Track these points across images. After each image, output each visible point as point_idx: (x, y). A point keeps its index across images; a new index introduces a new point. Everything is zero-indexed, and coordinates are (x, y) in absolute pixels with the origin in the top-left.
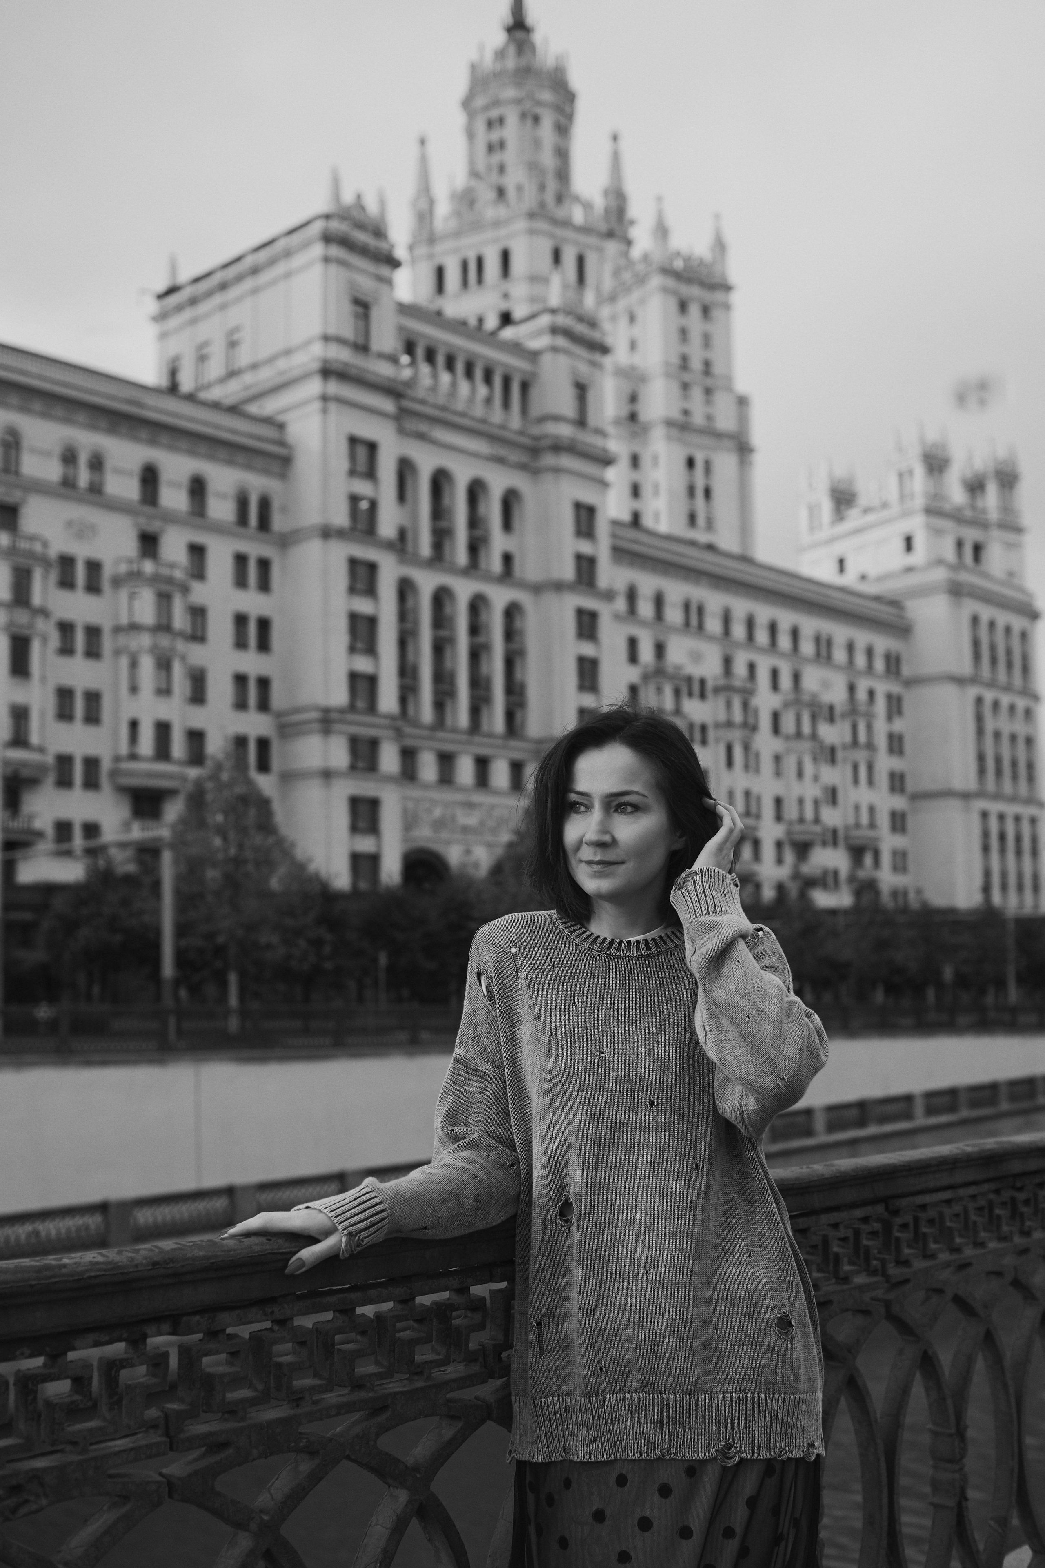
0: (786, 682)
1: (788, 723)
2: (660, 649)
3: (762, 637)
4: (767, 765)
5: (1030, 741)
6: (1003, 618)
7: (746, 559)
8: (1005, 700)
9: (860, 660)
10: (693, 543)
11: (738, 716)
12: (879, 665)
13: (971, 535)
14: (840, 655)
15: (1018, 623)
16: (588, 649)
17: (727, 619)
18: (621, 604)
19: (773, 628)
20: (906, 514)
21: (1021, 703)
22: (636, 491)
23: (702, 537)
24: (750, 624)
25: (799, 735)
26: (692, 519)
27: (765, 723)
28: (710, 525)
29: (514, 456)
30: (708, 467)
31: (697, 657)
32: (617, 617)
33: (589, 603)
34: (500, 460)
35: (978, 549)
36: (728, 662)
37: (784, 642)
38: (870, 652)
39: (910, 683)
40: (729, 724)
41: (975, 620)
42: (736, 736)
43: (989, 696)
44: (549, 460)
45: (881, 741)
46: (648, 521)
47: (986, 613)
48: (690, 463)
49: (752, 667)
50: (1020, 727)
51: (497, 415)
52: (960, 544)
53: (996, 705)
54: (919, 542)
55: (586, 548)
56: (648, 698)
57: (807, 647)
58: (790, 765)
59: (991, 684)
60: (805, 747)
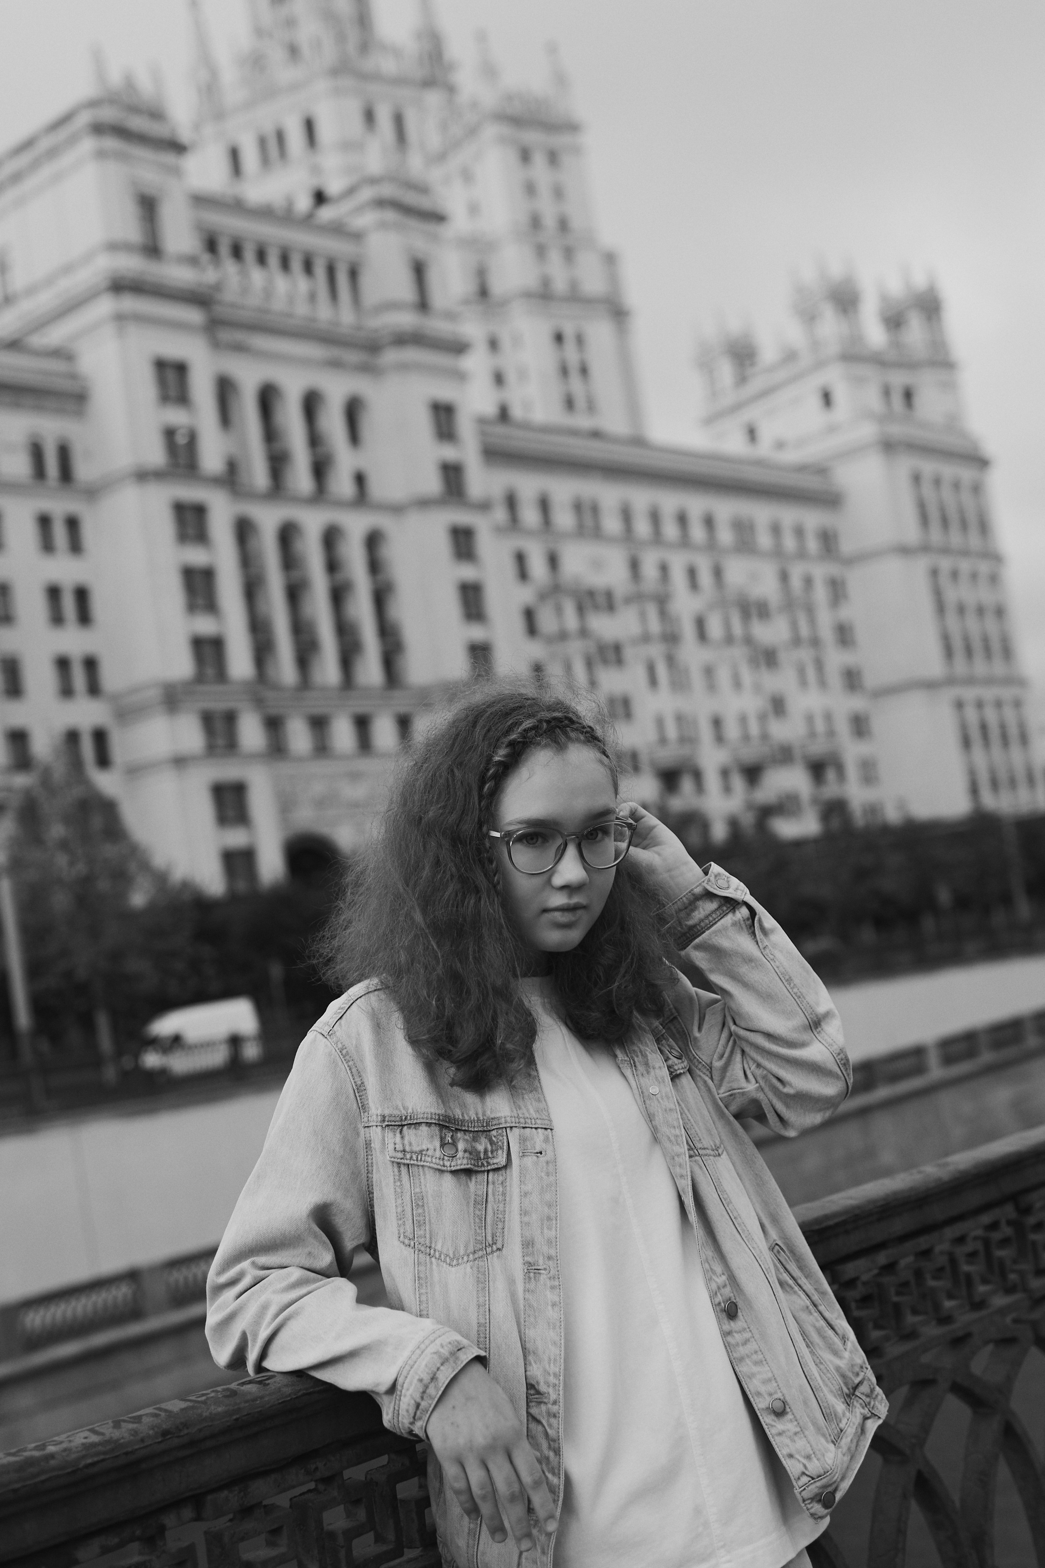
0: (705, 578)
1: (715, 628)
2: (553, 561)
3: (671, 530)
4: (697, 679)
5: (1000, 612)
6: (949, 471)
7: (639, 441)
8: (965, 566)
9: (789, 543)
10: (574, 432)
11: (655, 626)
12: (813, 545)
13: (898, 379)
14: (764, 540)
15: (966, 474)
16: (467, 572)
17: (627, 515)
18: (500, 514)
19: (682, 519)
20: (820, 365)
21: (984, 568)
22: (499, 379)
23: (583, 421)
24: (655, 517)
25: (729, 639)
26: (570, 403)
27: (688, 631)
28: (591, 407)
29: (352, 357)
30: (580, 340)
31: (597, 565)
32: (499, 530)
33: (462, 518)
34: (335, 364)
35: (908, 395)
36: (634, 566)
37: (698, 533)
38: (799, 532)
39: (849, 562)
40: (646, 638)
41: (917, 479)
42: (656, 651)
43: (945, 564)
44: (391, 356)
45: (827, 633)
46: (517, 412)
47: (928, 467)
48: (559, 338)
49: (664, 569)
50: (985, 595)
51: (324, 312)
52: (887, 392)
53: (955, 575)
54: (840, 395)
55: (449, 453)
56: (547, 621)
57: (725, 536)
58: (723, 676)
59: (946, 551)
60: (739, 653)
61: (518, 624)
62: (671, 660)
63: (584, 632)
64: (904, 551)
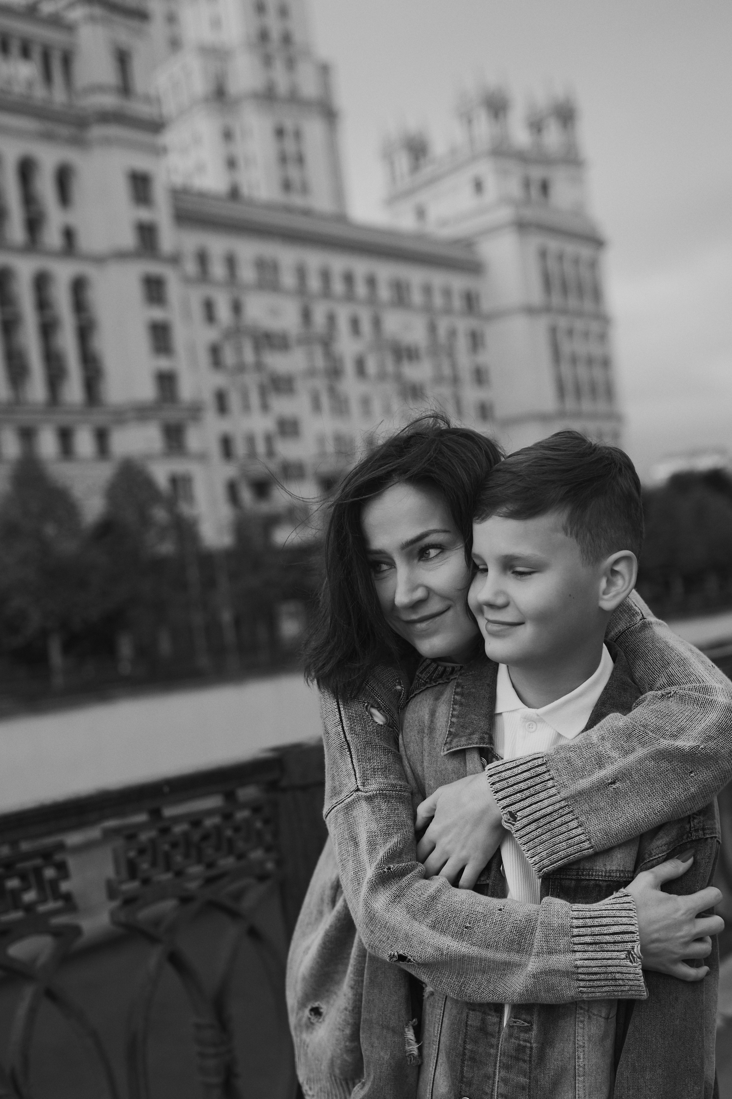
0: (366, 326)
1: (372, 366)
2: (237, 308)
3: (338, 287)
4: (355, 407)
5: (606, 363)
6: (570, 248)
7: (341, 218)
8: (579, 325)
9: (438, 301)
10: (288, 209)
11: (320, 362)
12: (458, 303)
13: (537, 173)
14: (417, 297)
15: (585, 252)
16: (157, 314)
17: (301, 273)
18: (191, 267)
19: (349, 279)
20: (474, 158)
21: (595, 327)
22: (231, 164)
23: (297, 200)
24: (326, 276)
25: (382, 376)
26: (287, 186)
27: (349, 368)
28: (305, 189)
29: (64, 131)
30: (298, 135)
31: (274, 312)
32: (187, 280)
33: (154, 268)
34: (48, 137)
35: (545, 187)
36: (306, 315)
37: (361, 290)
38: (447, 293)
39: (491, 317)
40: (311, 373)
41: (543, 254)
42: (320, 384)
43: (563, 322)
44: (97, 131)
45: (466, 375)
47: (553, 245)
48: (280, 133)
49: (331, 319)
50: (595, 349)
51: (39, 92)
52: (527, 184)
53: (570, 332)
54: (491, 184)
55: (144, 214)
56: (229, 357)
57: (384, 293)
58: (377, 406)
59: (564, 311)
60: (390, 388)
61: (204, 358)
62: (332, 391)
63: (259, 366)
64: (530, 311)
